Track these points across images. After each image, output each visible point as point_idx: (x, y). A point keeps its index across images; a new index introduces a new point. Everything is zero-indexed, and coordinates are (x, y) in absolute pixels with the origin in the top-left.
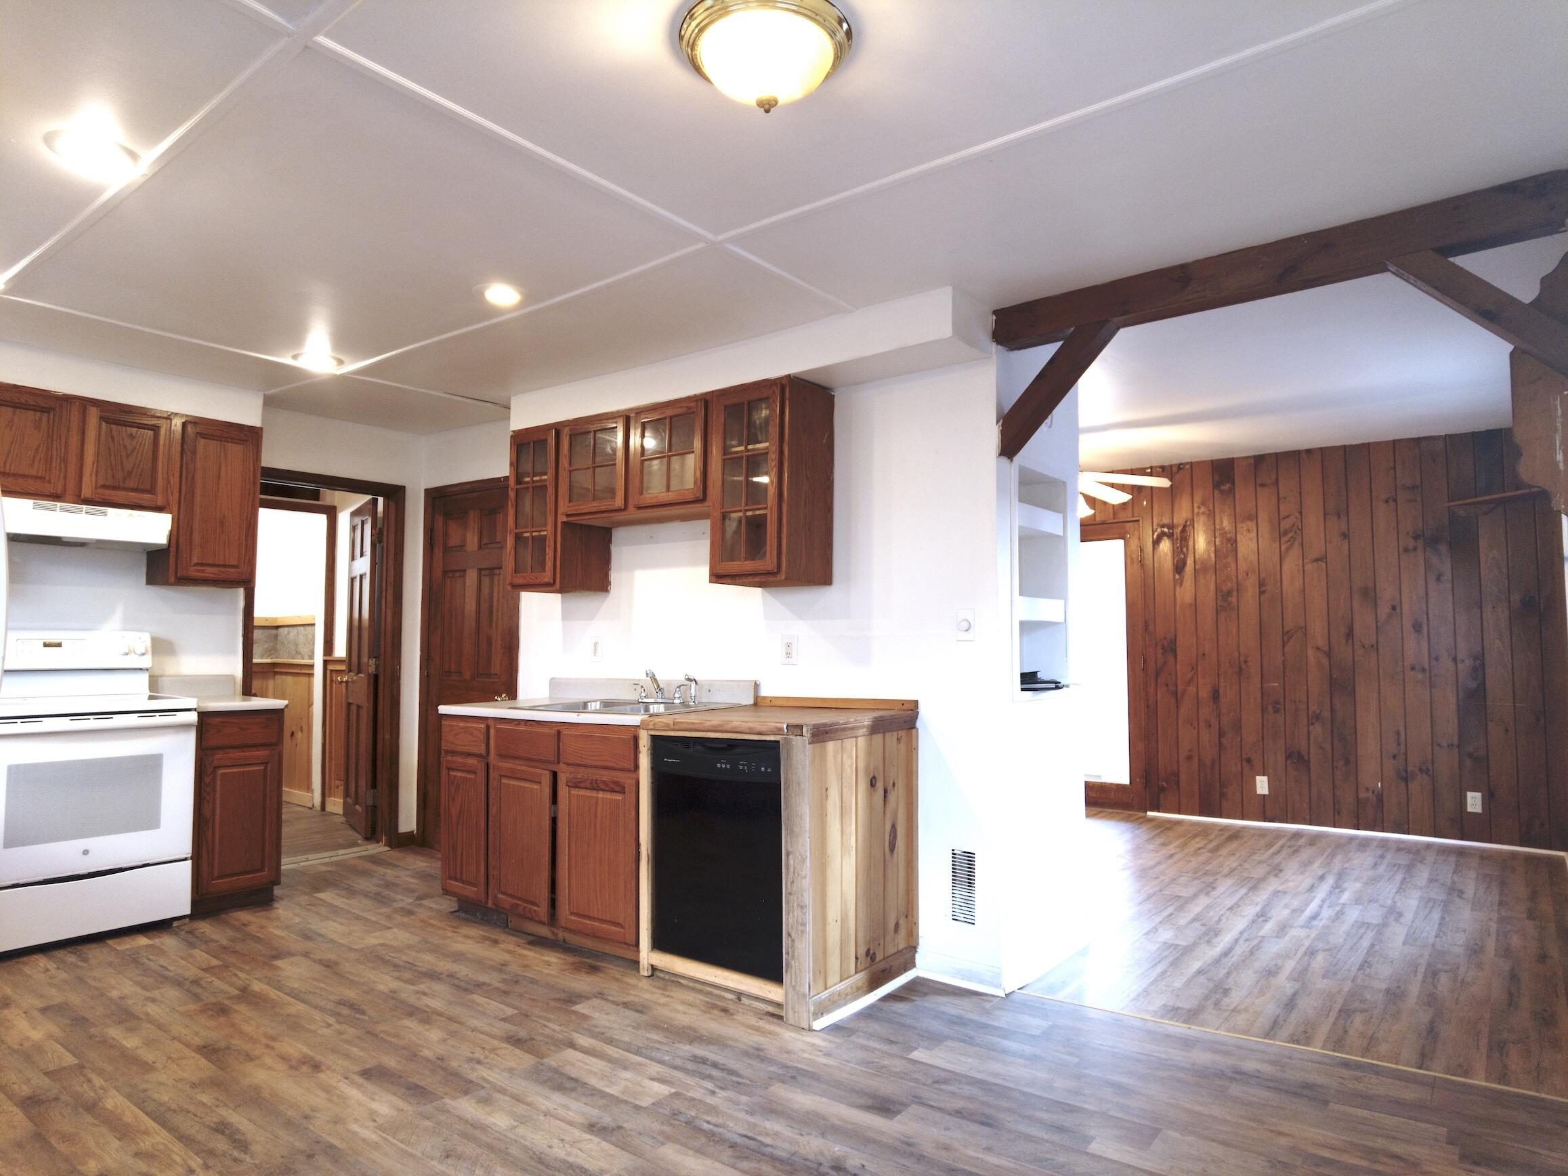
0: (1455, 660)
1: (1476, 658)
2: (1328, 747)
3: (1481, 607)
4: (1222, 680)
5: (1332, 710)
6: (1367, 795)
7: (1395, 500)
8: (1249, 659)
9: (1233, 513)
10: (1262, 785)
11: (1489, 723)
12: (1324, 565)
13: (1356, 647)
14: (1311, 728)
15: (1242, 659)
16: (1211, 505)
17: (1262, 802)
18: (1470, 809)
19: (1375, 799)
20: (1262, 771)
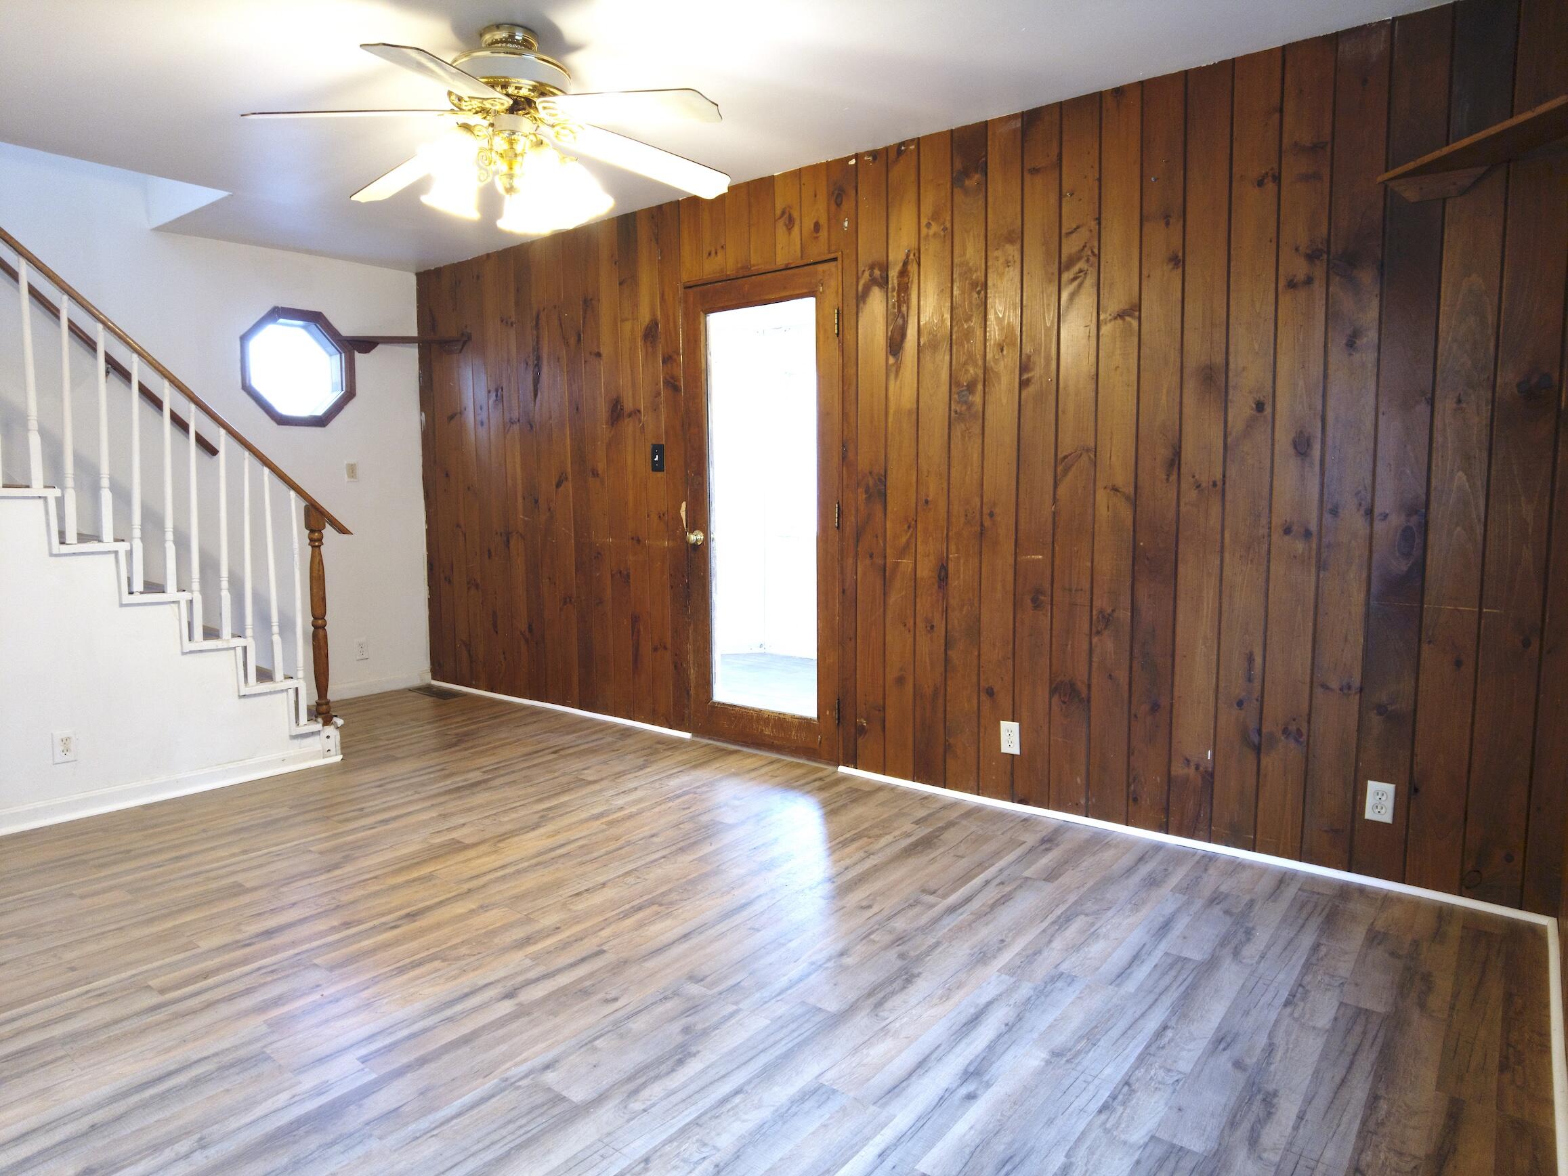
0: (1370, 512)
1: (1411, 510)
2: (1122, 676)
3: (1432, 402)
4: (953, 548)
5: (1134, 609)
6: (1186, 770)
7: (1277, 179)
8: (997, 510)
9: (983, 233)
10: (1010, 737)
11: (1425, 648)
12: (1135, 323)
13: (1184, 486)
14: (1095, 640)
15: (986, 510)
16: (949, 218)
17: (1009, 767)
18: (1369, 814)
19: (1200, 781)
20: (1011, 717)
